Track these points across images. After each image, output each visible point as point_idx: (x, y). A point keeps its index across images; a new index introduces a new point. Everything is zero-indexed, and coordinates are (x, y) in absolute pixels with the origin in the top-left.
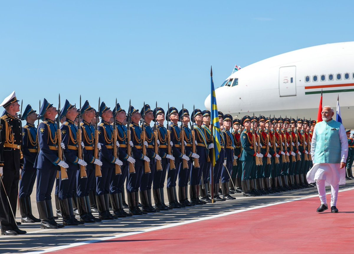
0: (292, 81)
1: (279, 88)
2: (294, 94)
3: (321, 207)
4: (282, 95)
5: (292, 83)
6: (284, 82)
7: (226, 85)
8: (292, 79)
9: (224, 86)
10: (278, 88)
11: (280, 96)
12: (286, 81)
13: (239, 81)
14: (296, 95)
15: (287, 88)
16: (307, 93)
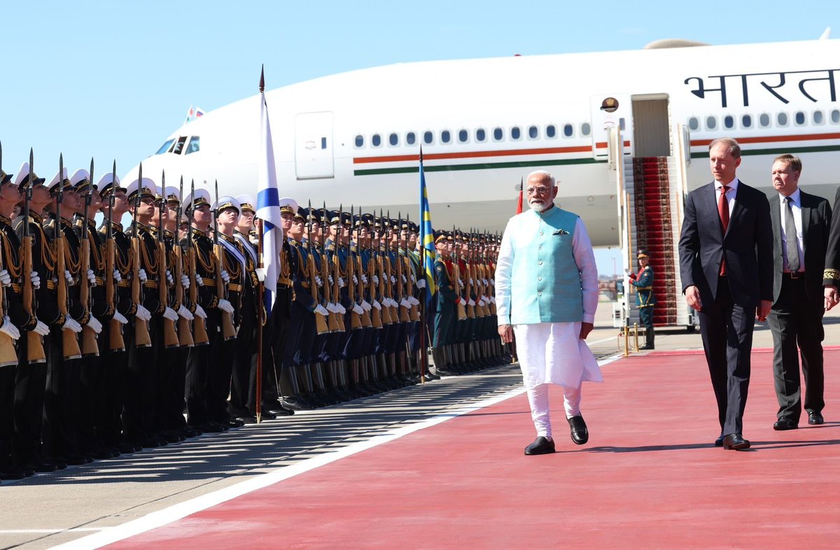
0: (324, 146)
1: (295, 161)
2: (329, 173)
3: (537, 443)
4: (301, 176)
5: (324, 150)
6: (307, 148)
7: (171, 151)
8: (324, 140)
9: (165, 152)
10: (293, 160)
11: (298, 179)
12: (310, 145)
13: (201, 143)
14: (333, 177)
15: (313, 160)
16: (357, 173)
